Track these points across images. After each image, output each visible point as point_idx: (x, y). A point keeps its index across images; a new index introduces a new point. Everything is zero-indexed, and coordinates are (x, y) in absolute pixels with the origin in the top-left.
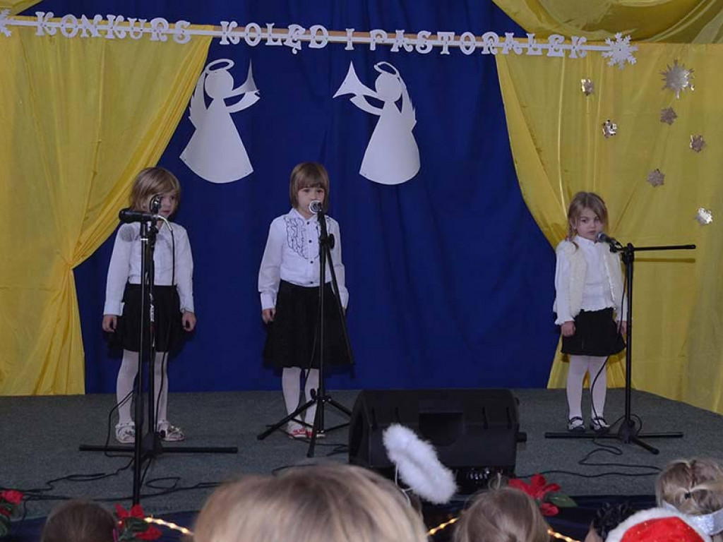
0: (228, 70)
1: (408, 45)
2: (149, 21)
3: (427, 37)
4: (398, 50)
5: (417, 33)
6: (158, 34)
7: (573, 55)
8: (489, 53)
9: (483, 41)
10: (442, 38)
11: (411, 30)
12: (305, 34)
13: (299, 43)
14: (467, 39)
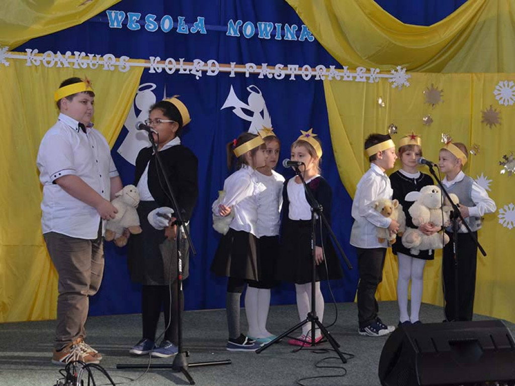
0: (152, 91)
1: (270, 73)
2: (102, 56)
3: (282, 68)
4: (263, 77)
5: (275, 66)
6: (108, 65)
7: (371, 81)
8: (319, 79)
9: (316, 71)
10: (291, 69)
11: (272, 64)
12: (204, 66)
13: (200, 72)
14: (306, 69)
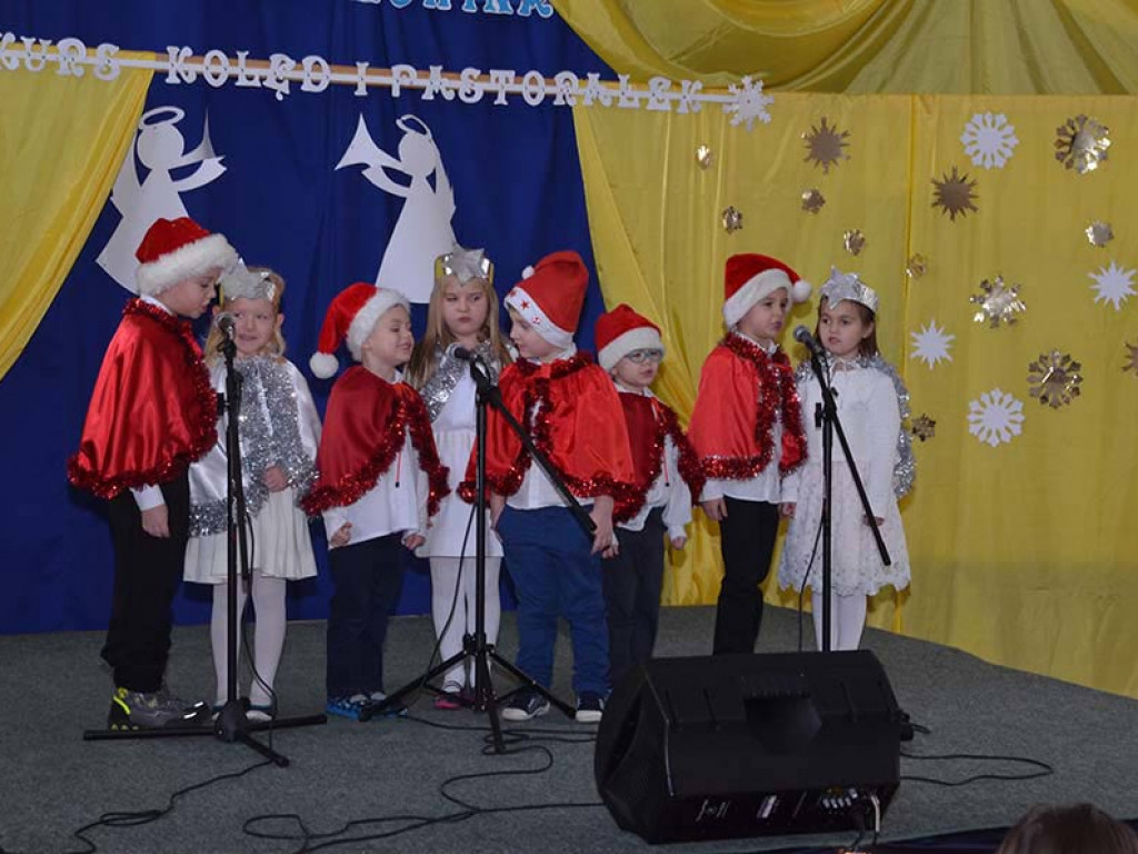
0: (174, 125)
1: (448, 89)
2: (55, 43)
3: (475, 77)
4: (432, 98)
5: (460, 71)
6: (69, 64)
7: (682, 109)
8: (563, 103)
9: (554, 84)
10: (497, 80)
11: (452, 68)
12: (295, 69)
13: (286, 82)
14: (533, 81)
